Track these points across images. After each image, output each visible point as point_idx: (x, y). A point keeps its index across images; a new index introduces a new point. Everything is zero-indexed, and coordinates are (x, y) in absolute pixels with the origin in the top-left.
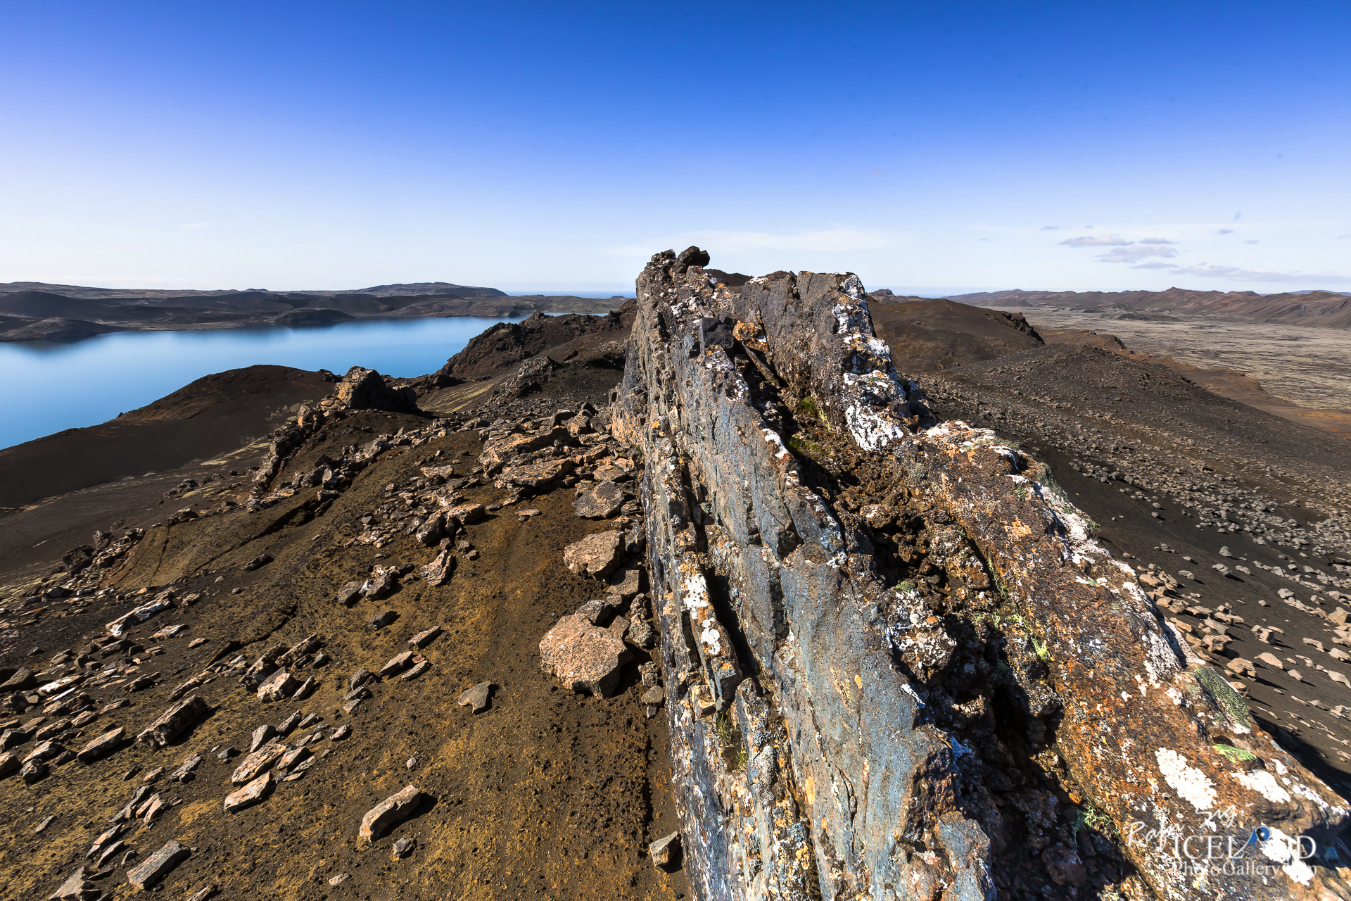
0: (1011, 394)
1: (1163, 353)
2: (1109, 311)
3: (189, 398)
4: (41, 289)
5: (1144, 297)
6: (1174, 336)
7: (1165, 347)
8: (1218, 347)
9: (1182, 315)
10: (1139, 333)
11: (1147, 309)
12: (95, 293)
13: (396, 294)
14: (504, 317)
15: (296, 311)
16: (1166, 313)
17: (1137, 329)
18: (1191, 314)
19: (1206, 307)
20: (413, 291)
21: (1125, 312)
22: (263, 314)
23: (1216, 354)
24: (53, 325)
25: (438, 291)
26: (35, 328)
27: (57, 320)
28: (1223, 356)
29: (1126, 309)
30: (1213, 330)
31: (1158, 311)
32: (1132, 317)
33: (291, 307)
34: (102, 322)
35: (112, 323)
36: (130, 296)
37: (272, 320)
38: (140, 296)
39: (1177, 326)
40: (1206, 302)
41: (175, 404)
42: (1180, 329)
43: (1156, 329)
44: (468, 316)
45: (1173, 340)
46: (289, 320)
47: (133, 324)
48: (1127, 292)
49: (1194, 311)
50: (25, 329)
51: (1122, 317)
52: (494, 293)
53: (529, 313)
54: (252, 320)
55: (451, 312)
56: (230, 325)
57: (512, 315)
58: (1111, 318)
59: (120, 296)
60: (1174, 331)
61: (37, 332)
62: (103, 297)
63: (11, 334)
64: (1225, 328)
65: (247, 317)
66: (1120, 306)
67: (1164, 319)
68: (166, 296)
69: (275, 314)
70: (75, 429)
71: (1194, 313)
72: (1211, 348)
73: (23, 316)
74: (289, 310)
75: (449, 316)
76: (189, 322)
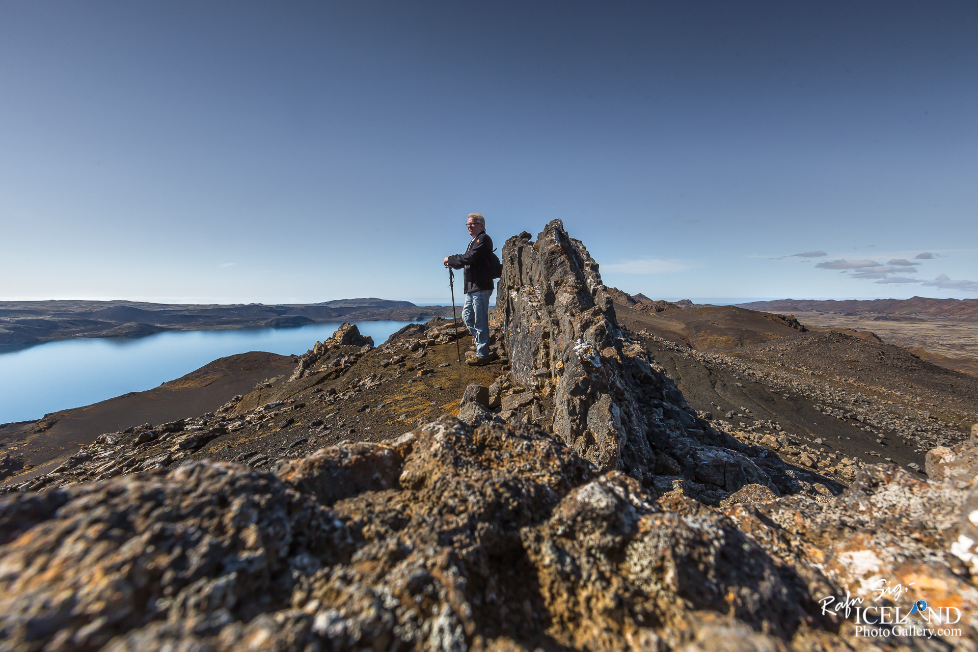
0: (776, 365)
1: (916, 345)
2: (866, 314)
3: (207, 373)
4: (127, 305)
5: (892, 304)
6: (923, 333)
7: (916, 341)
8: (963, 341)
9: (927, 317)
10: (893, 330)
11: (897, 313)
12: (158, 306)
13: (343, 306)
14: (413, 321)
15: (279, 317)
16: (913, 315)
17: (892, 328)
18: (934, 317)
19: (946, 311)
20: (355, 303)
21: (879, 315)
22: (258, 319)
23: (962, 347)
24: (130, 327)
25: (370, 304)
26: (119, 329)
27: (132, 324)
28: (968, 348)
29: (879, 313)
30: (957, 328)
31: (906, 314)
32: (885, 319)
33: (276, 314)
34: (159, 325)
35: (165, 326)
36: (179, 308)
37: (263, 323)
38: (185, 309)
39: (924, 326)
40: (945, 307)
41: (198, 377)
42: (928, 327)
43: (906, 328)
44: (389, 320)
45: (923, 336)
46: (273, 323)
47: (177, 326)
48: (878, 300)
49: (937, 314)
50: (112, 330)
51: (877, 319)
52: (408, 305)
53: (430, 318)
54: (251, 324)
55: (379, 317)
56: (237, 326)
57: (419, 320)
58: (868, 319)
59: (172, 309)
60: (922, 329)
61: (119, 331)
62: (162, 309)
63: (104, 333)
64: (964, 327)
65: (248, 321)
66: (874, 311)
67: (912, 320)
68: (200, 308)
69: (266, 319)
70: (134, 393)
71: (936, 315)
72: (956, 342)
73: (113, 321)
74: (274, 317)
75: (377, 320)
76: (212, 325)
